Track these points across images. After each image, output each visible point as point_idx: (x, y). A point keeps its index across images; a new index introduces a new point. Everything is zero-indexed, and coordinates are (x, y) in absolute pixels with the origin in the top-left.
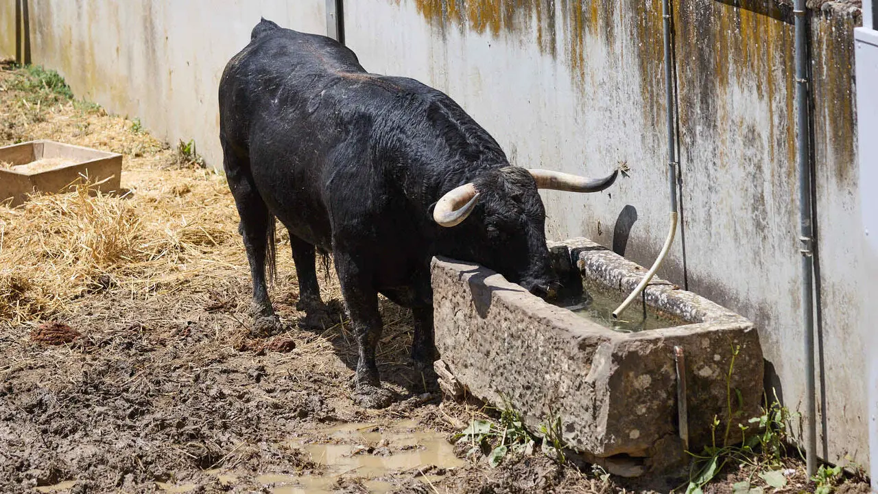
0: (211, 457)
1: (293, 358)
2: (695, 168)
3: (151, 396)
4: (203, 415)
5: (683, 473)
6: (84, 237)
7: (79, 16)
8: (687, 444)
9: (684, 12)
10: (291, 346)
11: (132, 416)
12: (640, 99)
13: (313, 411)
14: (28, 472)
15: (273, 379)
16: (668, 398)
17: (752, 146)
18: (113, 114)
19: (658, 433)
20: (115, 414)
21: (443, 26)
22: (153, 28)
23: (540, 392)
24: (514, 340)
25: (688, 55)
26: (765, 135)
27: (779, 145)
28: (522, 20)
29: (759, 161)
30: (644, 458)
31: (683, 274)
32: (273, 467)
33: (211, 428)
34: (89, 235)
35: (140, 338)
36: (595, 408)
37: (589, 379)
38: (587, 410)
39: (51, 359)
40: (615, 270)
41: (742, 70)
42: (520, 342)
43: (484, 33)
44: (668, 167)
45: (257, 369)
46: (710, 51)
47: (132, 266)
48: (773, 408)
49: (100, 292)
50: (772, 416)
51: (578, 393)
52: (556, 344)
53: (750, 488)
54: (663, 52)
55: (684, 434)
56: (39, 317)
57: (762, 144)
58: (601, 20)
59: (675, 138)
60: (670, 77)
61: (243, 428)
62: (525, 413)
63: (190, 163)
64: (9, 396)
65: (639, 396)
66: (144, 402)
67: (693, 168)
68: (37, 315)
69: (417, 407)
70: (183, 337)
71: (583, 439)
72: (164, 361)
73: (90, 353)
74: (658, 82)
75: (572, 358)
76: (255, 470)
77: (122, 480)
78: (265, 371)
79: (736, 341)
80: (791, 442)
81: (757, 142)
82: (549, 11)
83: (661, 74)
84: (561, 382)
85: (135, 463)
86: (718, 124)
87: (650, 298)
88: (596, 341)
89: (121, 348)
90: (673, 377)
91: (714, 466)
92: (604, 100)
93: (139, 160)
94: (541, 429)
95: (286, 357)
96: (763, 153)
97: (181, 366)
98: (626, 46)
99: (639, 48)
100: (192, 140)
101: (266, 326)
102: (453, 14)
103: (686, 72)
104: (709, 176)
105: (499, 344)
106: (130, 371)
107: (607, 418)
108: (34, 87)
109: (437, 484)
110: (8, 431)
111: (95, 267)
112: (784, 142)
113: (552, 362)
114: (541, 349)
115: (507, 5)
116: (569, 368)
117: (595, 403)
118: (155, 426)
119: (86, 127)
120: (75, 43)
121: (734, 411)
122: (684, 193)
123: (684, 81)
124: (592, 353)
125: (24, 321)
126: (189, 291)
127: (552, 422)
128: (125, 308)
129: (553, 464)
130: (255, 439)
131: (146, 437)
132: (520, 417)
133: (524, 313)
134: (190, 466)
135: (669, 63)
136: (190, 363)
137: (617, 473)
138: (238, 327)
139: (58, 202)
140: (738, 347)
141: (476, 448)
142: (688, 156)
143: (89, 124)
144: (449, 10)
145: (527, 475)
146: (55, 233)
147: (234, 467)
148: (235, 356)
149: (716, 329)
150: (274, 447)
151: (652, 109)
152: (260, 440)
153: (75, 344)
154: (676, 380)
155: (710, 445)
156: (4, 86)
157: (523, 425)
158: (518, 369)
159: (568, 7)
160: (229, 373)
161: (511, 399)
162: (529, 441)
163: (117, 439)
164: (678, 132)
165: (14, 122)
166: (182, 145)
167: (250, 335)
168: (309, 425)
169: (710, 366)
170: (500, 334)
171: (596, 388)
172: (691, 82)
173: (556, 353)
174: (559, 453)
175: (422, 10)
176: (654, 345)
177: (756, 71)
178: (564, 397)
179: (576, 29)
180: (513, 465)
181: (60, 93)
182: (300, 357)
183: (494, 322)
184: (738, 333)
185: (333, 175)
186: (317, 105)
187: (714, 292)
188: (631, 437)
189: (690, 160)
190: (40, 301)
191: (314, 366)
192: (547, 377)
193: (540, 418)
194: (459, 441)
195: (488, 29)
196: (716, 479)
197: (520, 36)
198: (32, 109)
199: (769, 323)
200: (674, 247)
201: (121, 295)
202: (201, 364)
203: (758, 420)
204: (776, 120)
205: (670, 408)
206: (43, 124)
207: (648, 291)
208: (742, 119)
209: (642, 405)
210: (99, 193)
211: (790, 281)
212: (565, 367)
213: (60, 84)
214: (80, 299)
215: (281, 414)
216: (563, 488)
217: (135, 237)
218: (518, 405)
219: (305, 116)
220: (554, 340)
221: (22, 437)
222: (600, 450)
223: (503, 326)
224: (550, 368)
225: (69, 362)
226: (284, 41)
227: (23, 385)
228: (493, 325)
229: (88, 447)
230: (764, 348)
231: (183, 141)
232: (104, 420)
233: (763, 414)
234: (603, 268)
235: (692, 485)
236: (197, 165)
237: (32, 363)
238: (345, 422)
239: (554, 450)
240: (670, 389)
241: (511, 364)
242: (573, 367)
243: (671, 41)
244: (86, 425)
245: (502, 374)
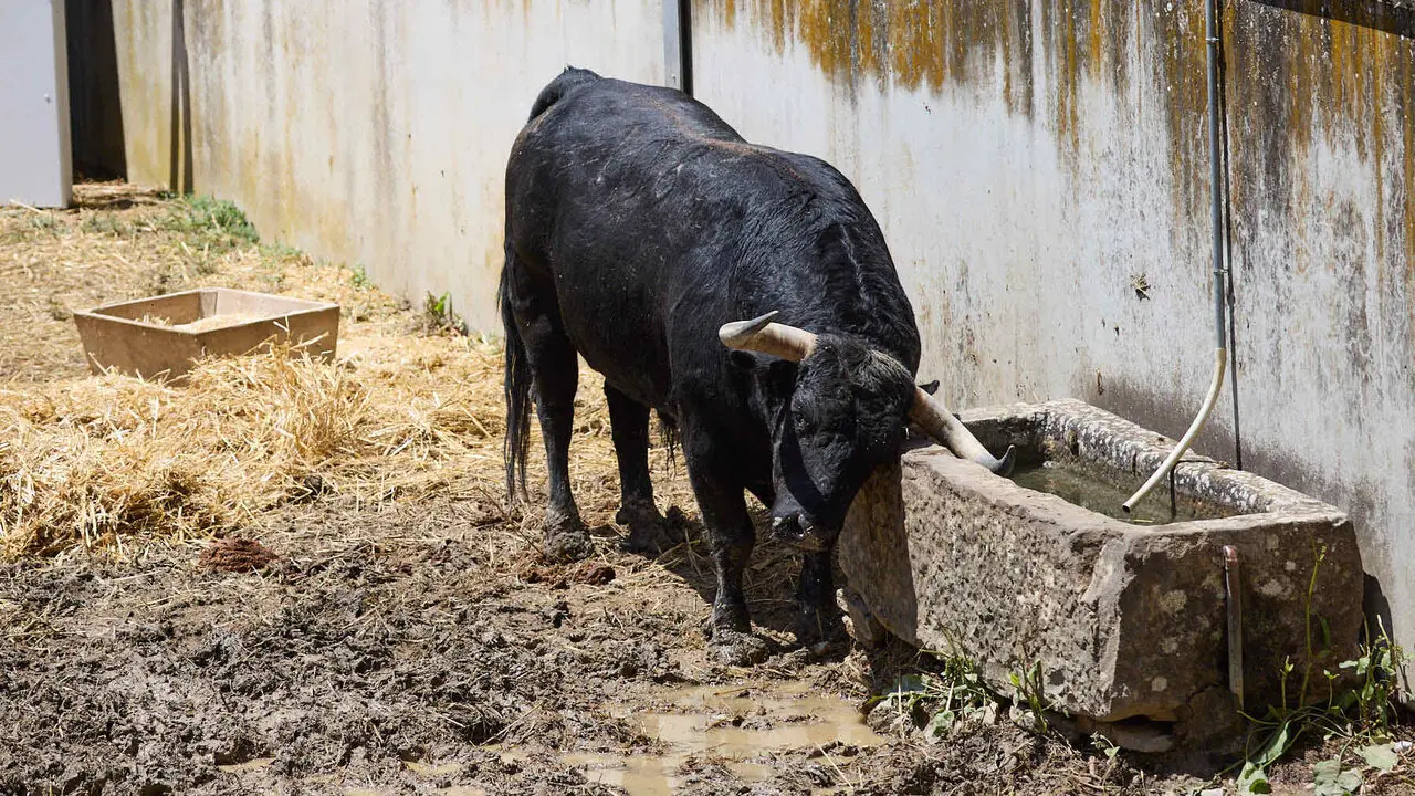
0: (487, 725)
1: (612, 593)
2: (1255, 277)
3: (391, 643)
4: (471, 670)
5: (1234, 747)
6: (282, 419)
7: (271, 111)
8: (1242, 702)
9: (1241, 32)
10: (609, 574)
11: (361, 669)
12: (1167, 174)
13: (645, 666)
14: (201, 743)
15: (581, 621)
16: (1213, 628)
17: (1348, 234)
18: (322, 261)
19: (1196, 684)
20: (336, 666)
21: (852, 83)
22: (386, 124)
23: (1008, 624)
24: (968, 544)
25: (1247, 98)
26: (1368, 216)
27: (1391, 230)
28: (979, 63)
29: (1359, 258)
30: (1174, 723)
31: (1234, 447)
32: (584, 742)
33: (486, 688)
34: (289, 415)
35: (372, 563)
36: (1097, 642)
37: (1088, 598)
38: (1083, 648)
39: (232, 592)
40: (1126, 442)
41: (1333, 116)
42: (976, 547)
43: (918, 89)
44: (1214, 278)
45: (555, 607)
46: (1282, 90)
47: (358, 462)
48: (1378, 646)
49: (306, 501)
50: (1375, 659)
51: (1069, 621)
52: (1035, 546)
53: (1341, 770)
54: (1206, 97)
55: (1237, 684)
56: (213, 533)
57: (1364, 231)
58: (1106, 54)
59: (1224, 231)
60: (1216, 136)
61: (535, 688)
62: (984, 659)
63: (443, 328)
64: (167, 640)
65: (1167, 624)
66: (379, 651)
67: (1252, 276)
68: (210, 531)
69: (808, 664)
70: (439, 562)
71: (1077, 694)
72: (410, 595)
73: (292, 583)
74: (1197, 146)
75: (1060, 566)
76: (555, 747)
77: (347, 757)
78: (567, 610)
79: (1320, 541)
80: (1405, 701)
81: (1357, 229)
82: (1023, 45)
83: (1202, 131)
84: (1043, 606)
85: (368, 731)
86: (1294, 204)
87: (1182, 482)
88: (1098, 538)
89: (342, 575)
90: (1221, 595)
91: (1283, 737)
92: (1109, 180)
93: (363, 325)
94: (1011, 684)
95: (598, 591)
96: (1364, 245)
97: (437, 602)
98: (1146, 92)
99: (1168, 95)
100: (446, 293)
101: (569, 546)
102: (869, 63)
103: (1243, 126)
104: (1277, 288)
105: (943, 552)
106: (356, 608)
107: (1116, 658)
108: (199, 226)
109: (844, 767)
110: (168, 690)
111: (298, 463)
112: (1400, 224)
113: (1028, 575)
114: (1011, 556)
115: (956, 42)
116: (1055, 583)
117: (1097, 634)
118: (398, 683)
119: (280, 281)
120: (263, 152)
121: (1315, 650)
122: (1237, 318)
123: (1240, 139)
124: (1093, 558)
125: (190, 538)
126: (447, 498)
127: (1028, 670)
128: (346, 522)
129: (1028, 737)
130: (554, 704)
131: (383, 699)
132: (975, 667)
133: (985, 501)
134: (454, 738)
135: (1216, 113)
136: (450, 598)
137: (1130, 746)
138: (525, 549)
139: (242, 369)
140: (1324, 549)
141: (906, 716)
142: (1244, 258)
143: (284, 277)
144: (862, 56)
145: (987, 753)
146: (237, 414)
147: (523, 742)
148: (520, 588)
149: (1290, 521)
150: (585, 717)
151: (1187, 188)
152: (562, 707)
153: (269, 569)
154: (1225, 599)
155: (1278, 706)
156: (152, 225)
157: (980, 678)
158: (973, 591)
159: (1053, 38)
160: (511, 612)
161: (962, 638)
162: (989, 704)
163: (337, 701)
164: (1229, 222)
165: (167, 274)
166: (432, 300)
167: (542, 559)
168: (639, 687)
169: (1279, 580)
170: (944, 538)
171: (1099, 612)
172: (1250, 142)
173: (1035, 560)
174: (1038, 719)
175: (819, 61)
176: (1192, 544)
177: (1355, 116)
178: (1048, 628)
179: (1066, 70)
180: (965, 739)
181: (238, 235)
182: (622, 591)
183: (935, 519)
184: (1324, 527)
185: (681, 297)
186: (670, 187)
187: (1284, 472)
188: (1154, 688)
189: (1248, 265)
190: (214, 509)
191: (645, 603)
192: (1021, 598)
193: (1009, 665)
194: (878, 707)
195: (924, 82)
196: (1286, 758)
197: (975, 89)
198: (194, 255)
199: (1372, 515)
200: (1220, 404)
201: (340, 504)
202: (467, 598)
203: (1355, 664)
204: (1387, 191)
205: (1216, 644)
206: (214, 277)
207: (1180, 470)
208: (1333, 193)
209: (1172, 639)
210: (306, 355)
211: (1407, 445)
212: (1049, 580)
213: (239, 222)
214: (275, 510)
215: (595, 670)
216: (1045, 772)
217: (362, 421)
218: (973, 647)
219: (649, 203)
220: (1032, 539)
221: (189, 697)
222: (1104, 710)
223: (950, 523)
224: (1025, 585)
225: (261, 596)
226: (610, 94)
227: (189, 627)
228: (934, 523)
229: (293, 711)
230: (1364, 556)
231: (433, 294)
232: (317, 675)
233: (1363, 655)
234: (1107, 441)
235: (1248, 766)
236: (453, 331)
237: (202, 596)
238: (695, 683)
239: (1030, 714)
240: (1216, 614)
241: (962, 583)
242: (1062, 580)
243: (1219, 79)
244: (289, 682)
245: (947, 600)
